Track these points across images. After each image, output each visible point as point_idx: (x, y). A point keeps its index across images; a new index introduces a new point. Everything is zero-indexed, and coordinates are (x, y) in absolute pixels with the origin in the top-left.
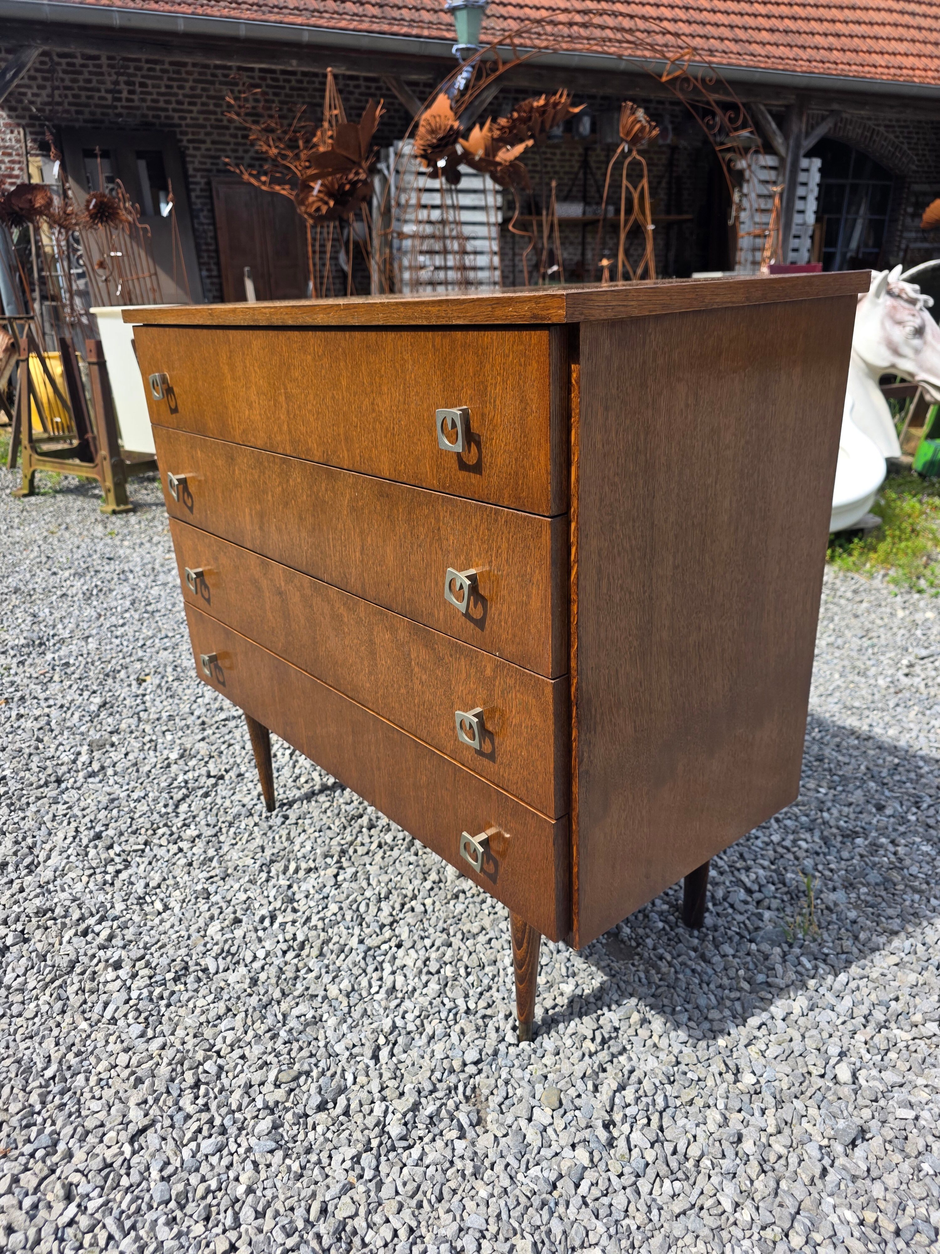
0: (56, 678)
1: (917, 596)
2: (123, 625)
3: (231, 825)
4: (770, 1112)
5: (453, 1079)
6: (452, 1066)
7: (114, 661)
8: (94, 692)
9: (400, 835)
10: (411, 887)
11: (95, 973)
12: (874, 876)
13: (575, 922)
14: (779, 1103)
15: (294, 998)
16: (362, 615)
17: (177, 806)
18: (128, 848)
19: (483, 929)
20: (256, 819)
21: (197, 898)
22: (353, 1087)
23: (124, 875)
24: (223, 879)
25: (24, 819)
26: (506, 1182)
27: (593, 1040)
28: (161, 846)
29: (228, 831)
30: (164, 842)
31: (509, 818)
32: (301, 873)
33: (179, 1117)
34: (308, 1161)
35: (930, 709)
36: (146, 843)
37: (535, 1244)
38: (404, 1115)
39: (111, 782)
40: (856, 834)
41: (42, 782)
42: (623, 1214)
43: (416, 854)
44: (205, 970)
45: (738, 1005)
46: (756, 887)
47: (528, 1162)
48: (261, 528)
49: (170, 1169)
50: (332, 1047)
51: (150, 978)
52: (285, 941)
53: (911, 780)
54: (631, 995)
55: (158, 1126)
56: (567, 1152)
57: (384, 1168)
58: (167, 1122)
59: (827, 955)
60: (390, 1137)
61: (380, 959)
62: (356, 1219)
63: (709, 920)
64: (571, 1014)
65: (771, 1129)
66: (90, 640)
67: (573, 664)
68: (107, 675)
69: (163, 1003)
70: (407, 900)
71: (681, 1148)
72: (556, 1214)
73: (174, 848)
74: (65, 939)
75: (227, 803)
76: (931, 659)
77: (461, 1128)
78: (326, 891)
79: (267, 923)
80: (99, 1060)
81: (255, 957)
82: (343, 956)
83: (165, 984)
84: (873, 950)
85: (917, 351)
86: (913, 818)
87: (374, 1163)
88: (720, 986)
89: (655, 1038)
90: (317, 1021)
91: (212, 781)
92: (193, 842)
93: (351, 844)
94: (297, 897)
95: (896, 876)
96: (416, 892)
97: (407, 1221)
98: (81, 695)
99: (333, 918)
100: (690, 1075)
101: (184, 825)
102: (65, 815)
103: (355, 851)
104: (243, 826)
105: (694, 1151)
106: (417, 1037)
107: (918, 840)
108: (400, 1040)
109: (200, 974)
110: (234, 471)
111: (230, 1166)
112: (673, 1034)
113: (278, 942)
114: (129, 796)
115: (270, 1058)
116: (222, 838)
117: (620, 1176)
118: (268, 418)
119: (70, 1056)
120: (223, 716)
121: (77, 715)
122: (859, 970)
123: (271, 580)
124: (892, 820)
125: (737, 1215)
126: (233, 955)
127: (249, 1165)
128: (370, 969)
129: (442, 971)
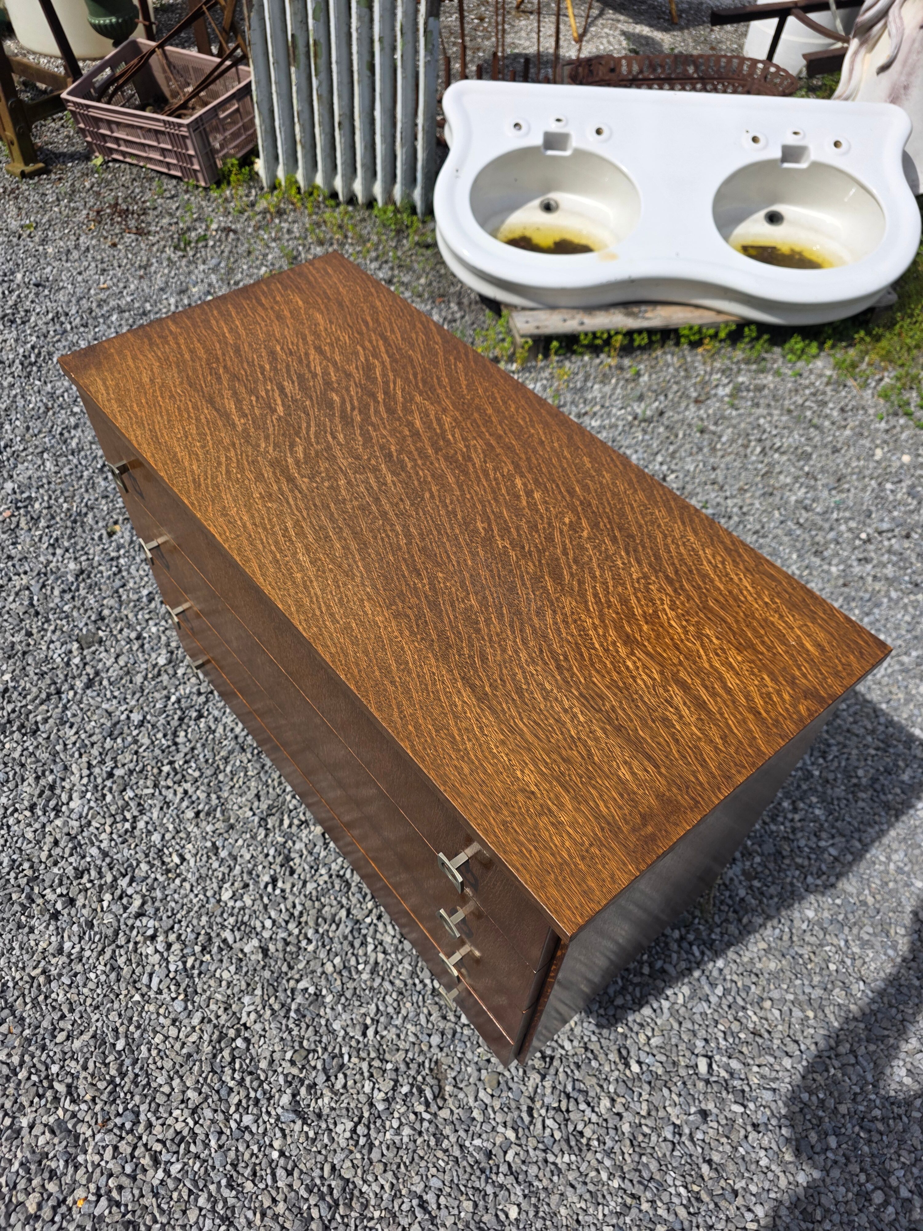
0: (23, 524)
1: (902, 422)
2: (76, 427)
3: (226, 760)
4: (645, 1096)
5: (422, 1057)
6: (421, 1048)
7: (77, 498)
8: (67, 550)
11: (136, 943)
12: (768, 848)
14: (653, 1091)
17: (175, 734)
18: (138, 792)
20: (249, 756)
21: (208, 853)
22: (348, 1065)
23: (141, 825)
25: (37, 747)
26: (457, 1152)
28: (168, 787)
29: (225, 769)
30: (170, 783)
32: (294, 829)
33: (223, 1092)
34: (320, 1127)
35: (867, 614)
36: (155, 787)
38: (387, 1094)
39: (109, 695)
41: (43, 696)
42: (534, 1178)
44: (225, 941)
45: (638, 990)
47: (473, 1134)
49: (224, 1137)
50: (331, 1024)
51: (182, 950)
52: (287, 909)
55: (210, 1101)
56: (500, 1129)
57: (373, 1133)
58: (216, 1097)
60: (377, 1108)
61: (364, 931)
65: (644, 1113)
66: (45, 456)
68: (75, 522)
69: (196, 972)
72: (490, 1180)
73: (180, 790)
74: (105, 904)
75: (220, 729)
76: (890, 535)
77: (427, 1101)
78: (316, 850)
79: (270, 889)
80: (156, 1032)
81: (263, 927)
82: (334, 927)
83: (195, 955)
84: (749, 933)
86: (817, 773)
87: (366, 1131)
90: (318, 997)
91: (202, 699)
92: (196, 782)
95: (786, 848)
97: (390, 1179)
98: (54, 554)
100: (594, 1064)
101: (185, 762)
102: (74, 744)
104: (238, 763)
105: (588, 1132)
106: (395, 1017)
107: (814, 799)
108: (382, 1020)
109: (221, 944)
111: (265, 1134)
112: (586, 1022)
113: (281, 911)
114: (128, 718)
115: (285, 1035)
116: (221, 777)
117: (535, 1150)
119: (132, 1029)
121: (56, 592)
122: (735, 957)
124: (800, 773)
126: (246, 925)
127: (279, 1134)
128: (357, 943)
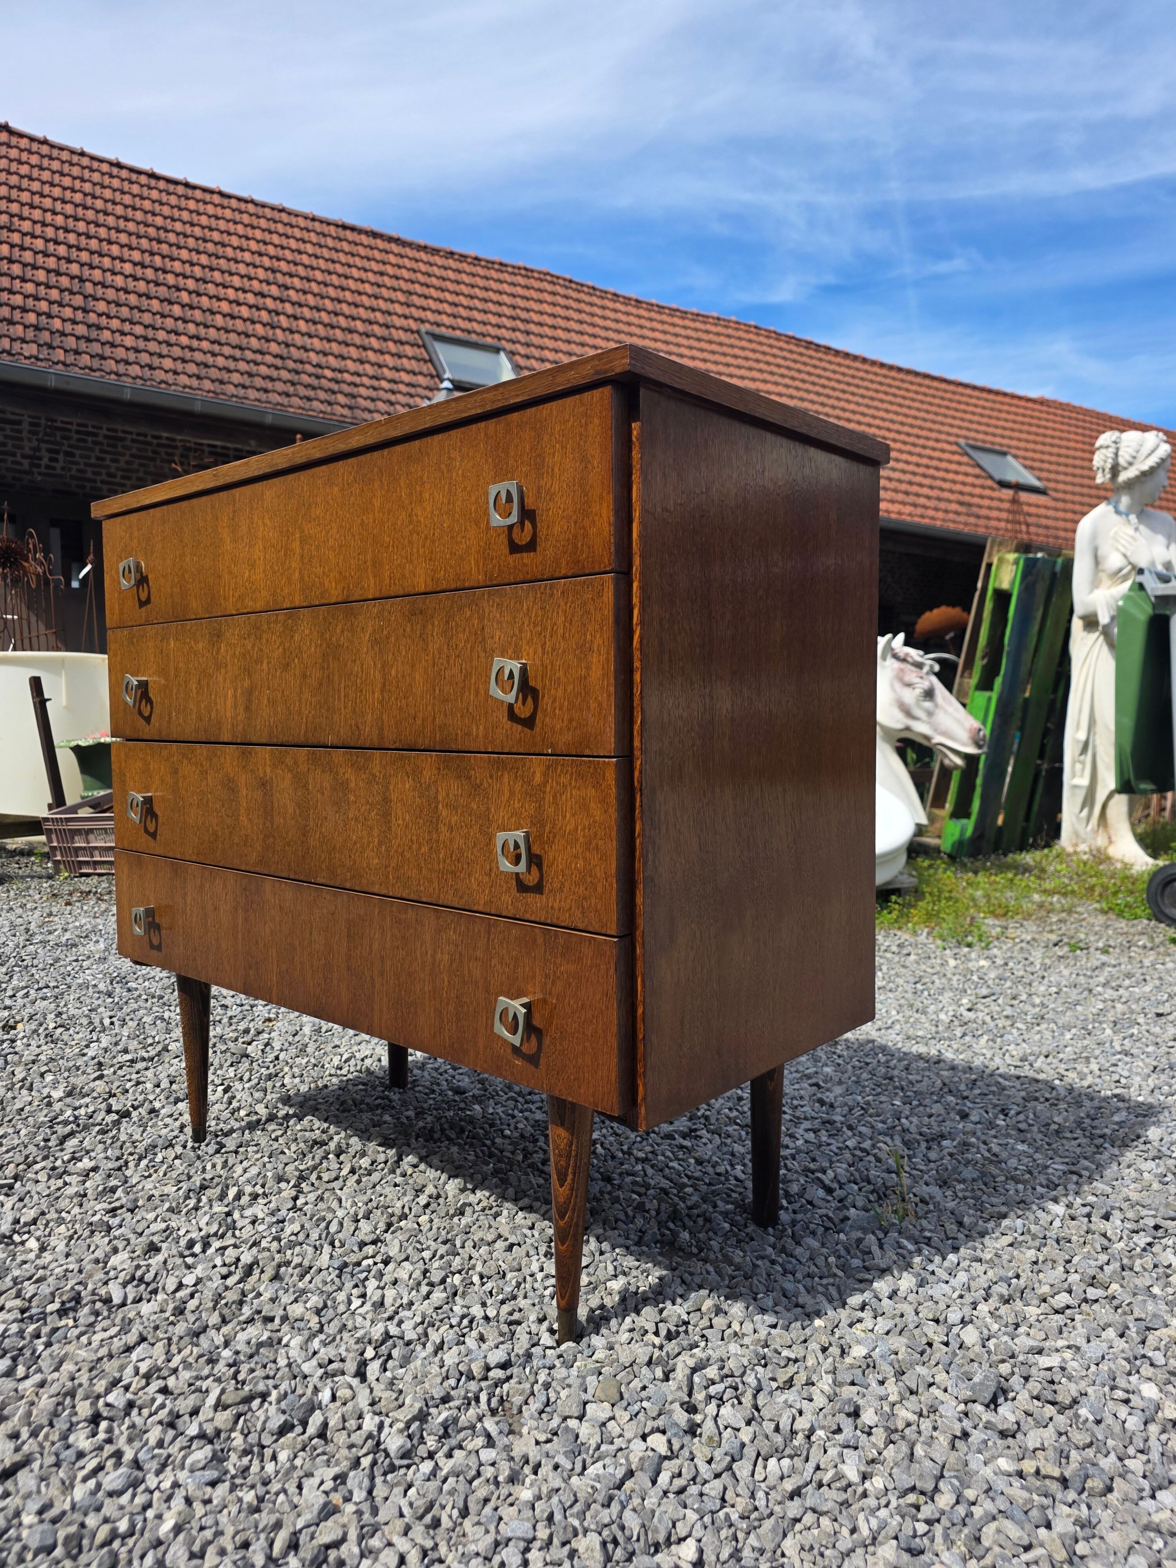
1: (966, 950)
3: (141, 1157)
4: (890, 1382)
5: (473, 1386)
6: (470, 1370)
9: (381, 1158)
10: (399, 1204)
12: (969, 1173)
13: (641, 1089)
14: (900, 1373)
15: (239, 1323)
16: (376, 771)
17: (62, 1141)
19: (500, 1236)
20: (178, 1150)
21: (92, 1232)
22: (331, 1405)
24: (132, 1211)
26: (556, 1483)
27: (656, 1333)
28: (38, 1181)
29: (137, 1165)
30: (42, 1176)
31: (559, 960)
32: (245, 1200)
33: (68, 1454)
34: (268, 1492)
36: (16, 1178)
37: (604, 1544)
38: (408, 1426)
40: (943, 1137)
42: (718, 1502)
43: (404, 1175)
44: (108, 1301)
45: (832, 1290)
46: (835, 1185)
47: (584, 1461)
48: (247, 709)
49: (54, 1512)
50: (299, 1366)
51: (23, 1311)
52: (224, 1265)
53: (993, 1093)
54: (701, 1287)
55: (36, 1465)
56: (637, 1445)
57: (380, 1491)
58: (49, 1460)
59: (929, 1239)
60: (387, 1455)
61: (361, 1275)
62: (344, 1548)
63: (784, 1216)
64: (625, 1310)
65: (894, 1398)
67: (637, 743)
69: (41, 1341)
70: (394, 1219)
71: (785, 1423)
72: (630, 1507)
73: (57, 1183)
77: (488, 1436)
78: (281, 1214)
79: (197, 1249)
81: (181, 1285)
82: (308, 1278)
83: (45, 1319)
84: (982, 1235)
85: (930, 714)
86: (1002, 1123)
87: (366, 1483)
88: (809, 1275)
89: (736, 1326)
90: (274, 1343)
91: (115, 1117)
92: (87, 1175)
93: (315, 1168)
94: (239, 1225)
95: (993, 1170)
96: (406, 1210)
97: (419, 1540)
99: (293, 1238)
100: (785, 1355)
101: (73, 1158)
103: (319, 1178)
104: (159, 1158)
105: (802, 1424)
106: (419, 1348)
107: (1012, 1141)
108: (395, 1353)
109: (98, 1305)
110: (219, 649)
111: (148, 1506)
112: (757, 1318)
113: (215, 1266)
115: (207, 1383)
116: (128, 1173)
117: (710, 1462)
118: (274, 572)
120: (128, 1057)
122: (969, 1252)
123: (252, 771)
124: (979, 1125)
125: (867, 1484)
126: (148, 1284)
127: (177, 1502)
128: (348, 1286)
129: (449, 1280)
